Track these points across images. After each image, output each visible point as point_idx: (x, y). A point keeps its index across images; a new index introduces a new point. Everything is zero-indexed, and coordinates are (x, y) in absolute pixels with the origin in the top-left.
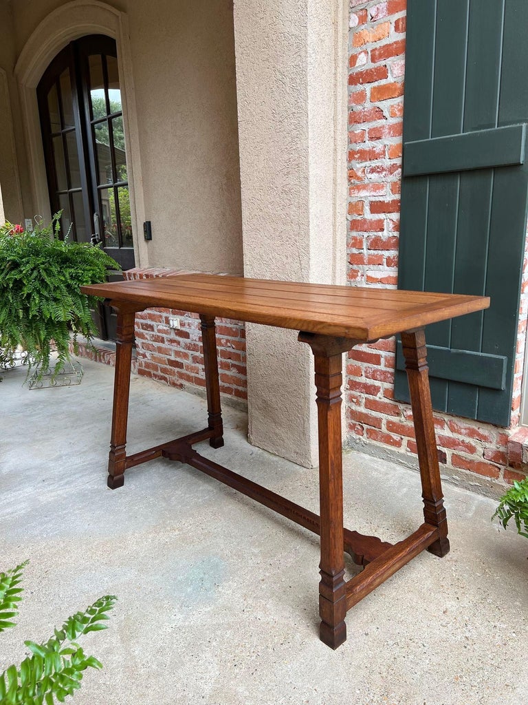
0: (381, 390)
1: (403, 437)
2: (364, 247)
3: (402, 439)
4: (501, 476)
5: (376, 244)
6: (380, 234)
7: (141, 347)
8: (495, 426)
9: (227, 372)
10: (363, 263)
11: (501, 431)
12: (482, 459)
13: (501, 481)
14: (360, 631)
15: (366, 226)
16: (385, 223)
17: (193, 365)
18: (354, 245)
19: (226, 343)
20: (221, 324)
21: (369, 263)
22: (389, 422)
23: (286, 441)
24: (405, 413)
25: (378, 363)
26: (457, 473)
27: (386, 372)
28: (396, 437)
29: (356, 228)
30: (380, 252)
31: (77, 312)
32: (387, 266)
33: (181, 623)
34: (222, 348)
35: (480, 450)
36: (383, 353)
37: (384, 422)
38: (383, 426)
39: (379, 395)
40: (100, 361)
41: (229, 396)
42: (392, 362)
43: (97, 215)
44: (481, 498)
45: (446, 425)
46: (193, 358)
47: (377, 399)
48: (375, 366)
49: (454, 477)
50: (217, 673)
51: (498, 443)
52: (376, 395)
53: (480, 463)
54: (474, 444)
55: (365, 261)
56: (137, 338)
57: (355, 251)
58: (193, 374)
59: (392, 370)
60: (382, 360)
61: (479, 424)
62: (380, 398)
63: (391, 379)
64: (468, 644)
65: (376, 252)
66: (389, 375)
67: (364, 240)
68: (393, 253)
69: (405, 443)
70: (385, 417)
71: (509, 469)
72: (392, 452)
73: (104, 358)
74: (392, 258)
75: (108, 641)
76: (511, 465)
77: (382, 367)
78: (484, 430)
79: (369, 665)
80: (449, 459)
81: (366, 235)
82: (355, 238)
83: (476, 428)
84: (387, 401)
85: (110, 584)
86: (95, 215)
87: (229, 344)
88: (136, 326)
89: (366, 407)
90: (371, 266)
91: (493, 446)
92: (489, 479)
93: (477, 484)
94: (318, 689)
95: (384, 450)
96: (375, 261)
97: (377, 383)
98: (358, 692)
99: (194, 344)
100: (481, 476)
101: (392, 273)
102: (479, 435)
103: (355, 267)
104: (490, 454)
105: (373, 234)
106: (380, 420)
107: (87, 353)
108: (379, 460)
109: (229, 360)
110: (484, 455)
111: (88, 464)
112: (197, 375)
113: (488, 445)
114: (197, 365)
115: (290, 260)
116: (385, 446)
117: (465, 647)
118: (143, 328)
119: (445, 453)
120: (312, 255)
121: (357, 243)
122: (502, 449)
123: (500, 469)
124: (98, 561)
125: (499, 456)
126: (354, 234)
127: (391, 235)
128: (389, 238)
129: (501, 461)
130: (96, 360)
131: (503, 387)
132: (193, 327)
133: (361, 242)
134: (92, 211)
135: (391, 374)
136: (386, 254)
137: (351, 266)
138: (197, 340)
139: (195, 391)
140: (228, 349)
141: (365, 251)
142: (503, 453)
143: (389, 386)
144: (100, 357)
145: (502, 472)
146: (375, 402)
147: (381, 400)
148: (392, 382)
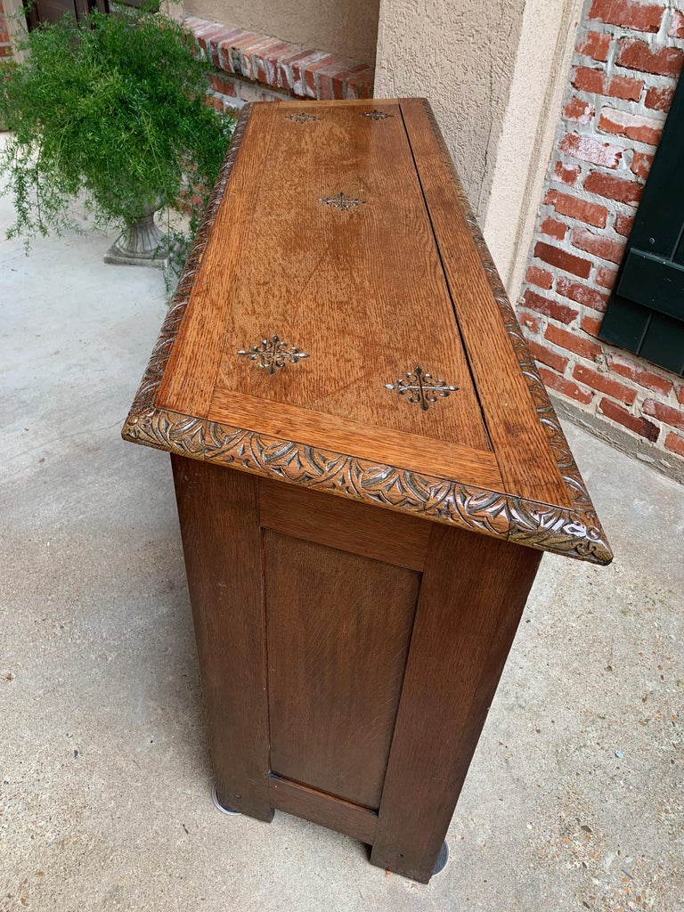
0: (579, 318)
1: (596, 391)
2: (610, 58)
3: (593, 394)
5: (636, 57)
6: (649, 37)
10: (600, 91)
15: (622, 16)
16: (664, 17)
18: (589, 50)
21: (611, 94)
22: (578, 367)
24: (609, 359)
25: (585, 275)
26: (668, 458)
27: (594, 291)
28: (585, 388)
29: (603, 16)
30: (639, 76)
32: (646, 105)
36: (596, 260)
37: (571, 364)
38: (567, 369)
39: (573, 323)
42: (609, 278)
45: (672, 391)
47: (568, 329)
48: (578, 278)
49: (663, 461)
52: (568, 324)
55: (605, 87)
57: (589, 63)
59: (605, 291)
60: (593, 271)
62: (573, 329)
63: (601, 304)
65: (630, 73)
66: (598, 298)
67: (613, 43)
68: (663, 83)
69: (597, 400)
70: (574, 359)
72: (573, 409)
74: (659, 91)
77: (590, 282)
80: (662, 437)
81: (619, 33)
82: (593, 36)
84: (583, 335)
89: (547, 336)
90: (615, 101)
96: (625, 92)
97: (574, 306)
98: (530, 827)
101: (651, 120)
103: (582, 95)
105: (633, 35)
106: (566, 361)
115: (471, 76)
119: (659, 430)
120: (517, 74)
121: (595, 47)
126: (596, 26)
127: (670, 44)
128: (665, 49)
133: (605, 46)
135: (603, 296)
136: (651, 81)
137: (574, 91)
141: (609, 67)
143: (594, 314)
146: (564, 333)
147: (574, 333)
148: (601, 308)
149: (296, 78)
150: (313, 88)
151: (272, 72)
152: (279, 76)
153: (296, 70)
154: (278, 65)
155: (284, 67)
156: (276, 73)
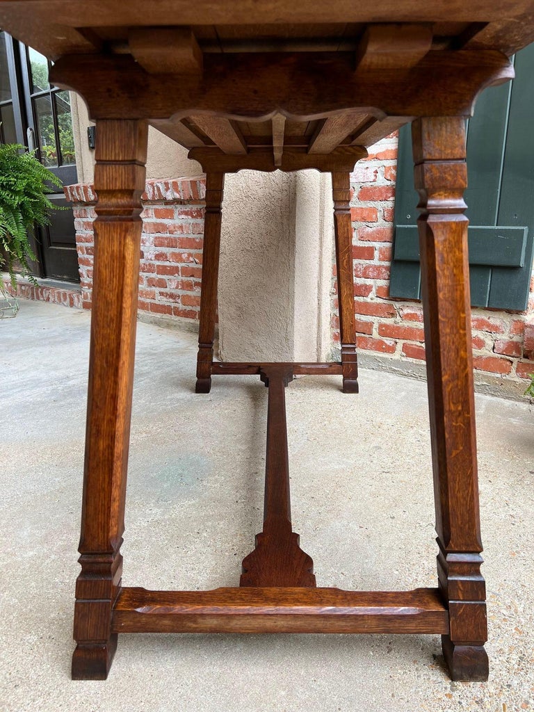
0: (374, 290)
1: (397, 340)
3: (396, 343)
4: (514, 371)
7: (85, 276)
8: (509, 312)
9: (189, 293)
11: (515, 317)
12: (491, 354)
13: (514, 376)
14: (385, 515)
17: (149, 289)
19: (188, 258)
20: (182, 236)
22: (381, 326)
23: (265, 351)
24: (401, 312)
25: (371, 257)
27: (380, 266)
28: (389, 341)
31: (10, 229)
33: (158, 517)
34: (183, 264)
35: (489, 343)
36: (377, 245)
37: (376, 326)
38: (374, 330)
39: (371, 295)
40: (38, 298)
41: (192, 321)
42: (388, 254)
43: (31, 129)
44: (488, 398)
46: (148, 281)
47: (368, 300)
48: (368, 262)
50: (214, 563)
51: (511, 332)
52: (367, 296)
53: (490, 359)
54: (482, 337)
56: (81, 266)
58: (148, 301)
59: (387, 264)
60: (376, 254)
61: (489, 314)
62: (371, 299)
63: (386, 274)
64: (515, 522)
66: (384, 270)
69: (399, 347)
70: (376, 320)
71: (524, 361)
72: (384, 360)
73: (42, 294)
75: (64, 538)
76: (526, 357)
77: (376, 262)
78: (496, 319)
79: (404, 547)
83: (486, 319)
84: (380, 301)
85: (63, 484)
86: (28, 130)
87: (191, 259)
88: (79, 253)
91: (505, 337)
92: (499, 375)
93: (485, 383)
94: (346, 573)
95: (375, 359)
97: (369, 282)
99: (150, 265)
100: (489, 374)
101: (391, 145)
102: (489, 325)
104: (502, 346)
106: (372, 324)
107: (23, 292)
108: (368, 370)
109: (192, 279)
110: (494, 348)
111: (29, 381)
112: (153, 301)
113: (499, 336)
114: (153, 288)
116: (375, 354)
117: (514, 524)
118: (88, 253)
122: (516, 339)
123: (512, 362)
124: (46, 463)
125: (513, 347)
129: (514, 353)
130: (33, 299)
131: (522, 264)
132: (147, 244)
134: (25, 125)
135: (386, 268)
138: (153, 259)
139: (152, 319)
140: (191, 265)
142: (517, 343)
143: (383, 283)
144: (37, 294)
145: (515, 365)
146: (366, 304)
147: (373, 301)
148: (387, 277)
149: (167, 189)
150: (178, 192)
151: (151, 190)
152: (156, 192)
153: (166, 184)
154: (155, 185)
155: (158, 184)
156: (154, 192)
